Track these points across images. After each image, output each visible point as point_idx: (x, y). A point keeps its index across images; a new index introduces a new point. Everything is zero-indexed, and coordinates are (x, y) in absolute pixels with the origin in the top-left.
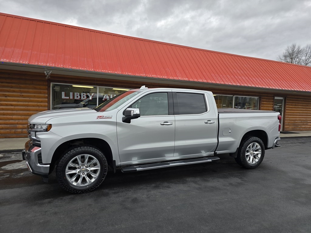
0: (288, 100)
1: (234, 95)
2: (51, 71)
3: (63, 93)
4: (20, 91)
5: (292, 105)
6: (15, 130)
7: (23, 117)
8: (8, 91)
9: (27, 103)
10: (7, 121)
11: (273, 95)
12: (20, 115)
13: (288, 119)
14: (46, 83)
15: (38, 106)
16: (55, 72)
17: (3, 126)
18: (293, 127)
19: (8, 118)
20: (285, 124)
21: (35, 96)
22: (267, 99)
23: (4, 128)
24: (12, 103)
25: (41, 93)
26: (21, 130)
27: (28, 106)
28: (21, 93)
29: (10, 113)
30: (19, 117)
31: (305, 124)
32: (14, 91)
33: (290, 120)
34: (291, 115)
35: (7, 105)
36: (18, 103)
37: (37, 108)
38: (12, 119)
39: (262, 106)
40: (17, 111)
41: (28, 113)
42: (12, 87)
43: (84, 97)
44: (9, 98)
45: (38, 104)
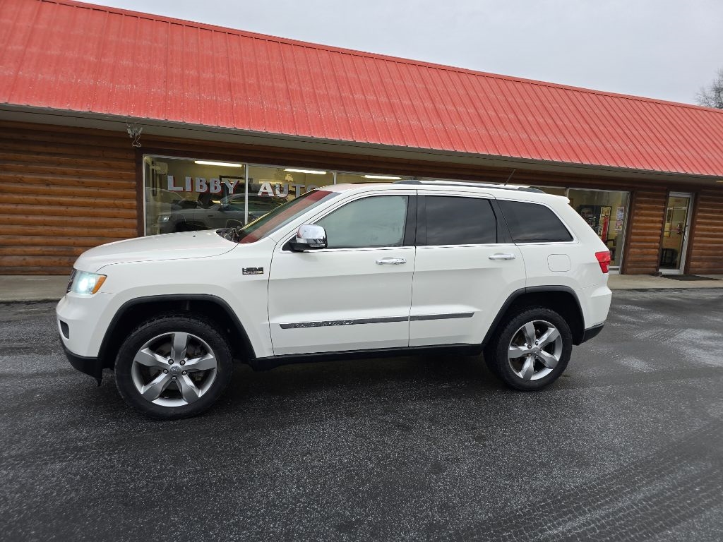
0: (703, 199)
2: (141, 129)
3: (170, 179)
4: (77, 172)
5: (712, 212)
6: (70, 260)
7: (86, 230)
8: (52, 173)
9: (92, 200)
10: (53, 240)
11: (666, 188)
12: (79, 227)
13: (701, 245)
14: (132, 156)
15: (117, 207)
16: (151, 131)
17: (44, 248)
18: (711, 264)
19: (54, 233)
20: (693, 257)
21: (109, 184)
22: (649, 196)
23: (46, 253)
24: (61, 199)
25: (121, 178)
28: (79, 178)
29: (58, 221)
30: (78, 230)
32: (64, 174)
33: (703, 248)
34: (707, 236)
35: (50, 204)
36: (74, 200)
37: (115, 211)
38: (63, 235)
39: (637, 214)
40: (72, 216)
41: (96, 223)
42: (59, 164)
43: (216, 188)
44: (53, 188)
45: (117, 202)
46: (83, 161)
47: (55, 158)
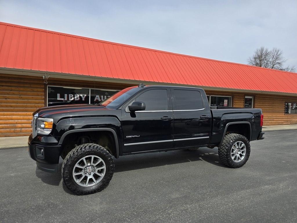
0: (256, 99)
1: (210, 95)
2: (49, 76)
3: (58, 95)
4: (19, 93)
5: (260, 103)
6: (14, 130)
8: (8, 94)
9: (25, 105)
10: (7, 121)
11: (244, 95)
12: (19, 116)
14: (43, 86)
15: (36, 107)
17: (3, 125)
19: (8, 118)
21: (32, 98)
22: (238, 98)
23: (4, 127)
24: (12, 104)
25: (38, 95)
26: (20, 129)
27: (26, 107)
28: (20, 96)
29: (10, 114)
31: (271, 120)
32: (14, 94)
35: (7, 106)
36: (17, 104)
38: (12, 119)
42: (11, 90)
43: (77, 98)
44: (8, 100)
45: (36, 105)
46: (22, 89)
47: (10, 88)
